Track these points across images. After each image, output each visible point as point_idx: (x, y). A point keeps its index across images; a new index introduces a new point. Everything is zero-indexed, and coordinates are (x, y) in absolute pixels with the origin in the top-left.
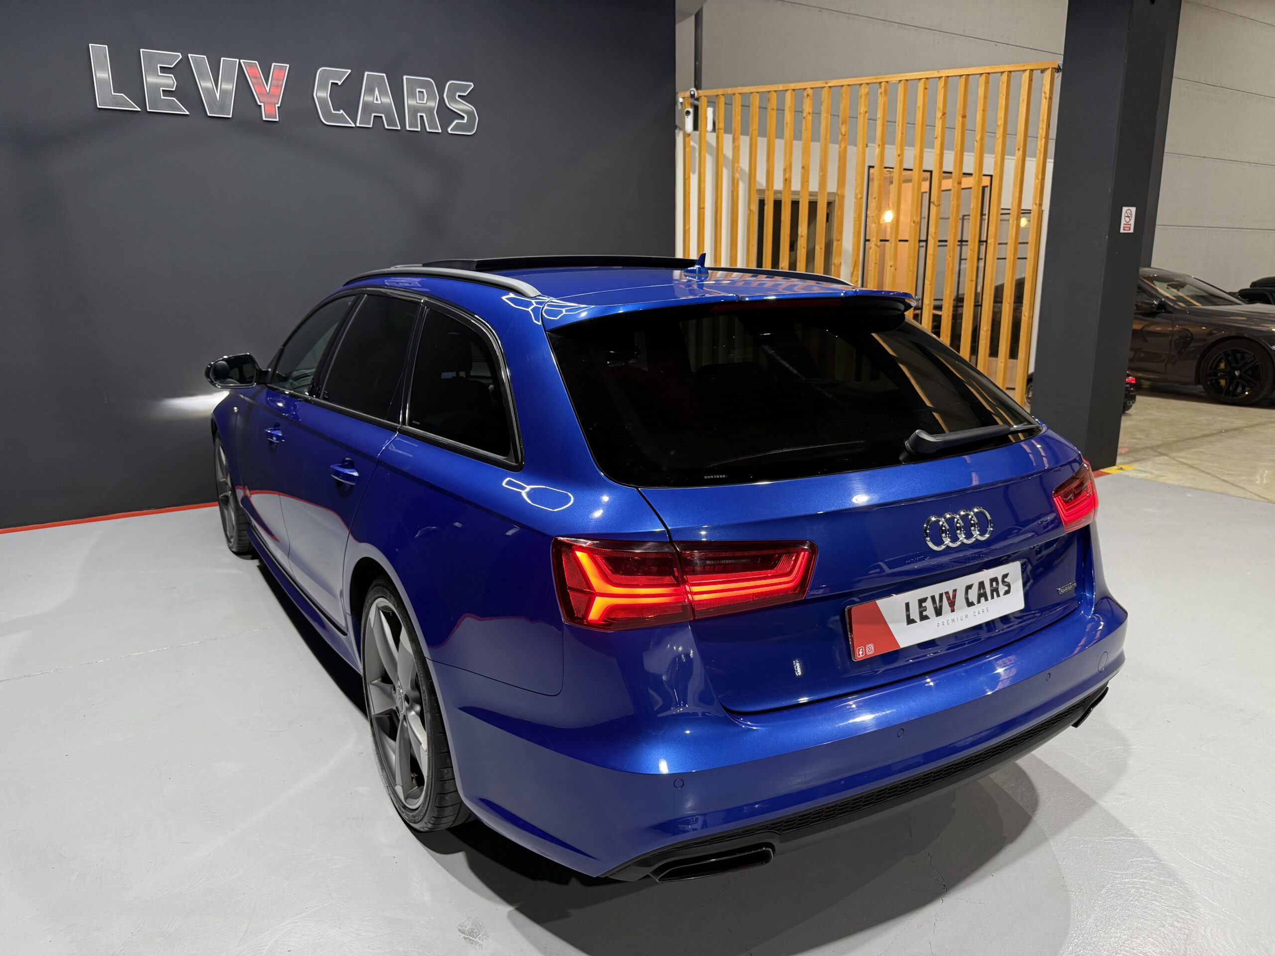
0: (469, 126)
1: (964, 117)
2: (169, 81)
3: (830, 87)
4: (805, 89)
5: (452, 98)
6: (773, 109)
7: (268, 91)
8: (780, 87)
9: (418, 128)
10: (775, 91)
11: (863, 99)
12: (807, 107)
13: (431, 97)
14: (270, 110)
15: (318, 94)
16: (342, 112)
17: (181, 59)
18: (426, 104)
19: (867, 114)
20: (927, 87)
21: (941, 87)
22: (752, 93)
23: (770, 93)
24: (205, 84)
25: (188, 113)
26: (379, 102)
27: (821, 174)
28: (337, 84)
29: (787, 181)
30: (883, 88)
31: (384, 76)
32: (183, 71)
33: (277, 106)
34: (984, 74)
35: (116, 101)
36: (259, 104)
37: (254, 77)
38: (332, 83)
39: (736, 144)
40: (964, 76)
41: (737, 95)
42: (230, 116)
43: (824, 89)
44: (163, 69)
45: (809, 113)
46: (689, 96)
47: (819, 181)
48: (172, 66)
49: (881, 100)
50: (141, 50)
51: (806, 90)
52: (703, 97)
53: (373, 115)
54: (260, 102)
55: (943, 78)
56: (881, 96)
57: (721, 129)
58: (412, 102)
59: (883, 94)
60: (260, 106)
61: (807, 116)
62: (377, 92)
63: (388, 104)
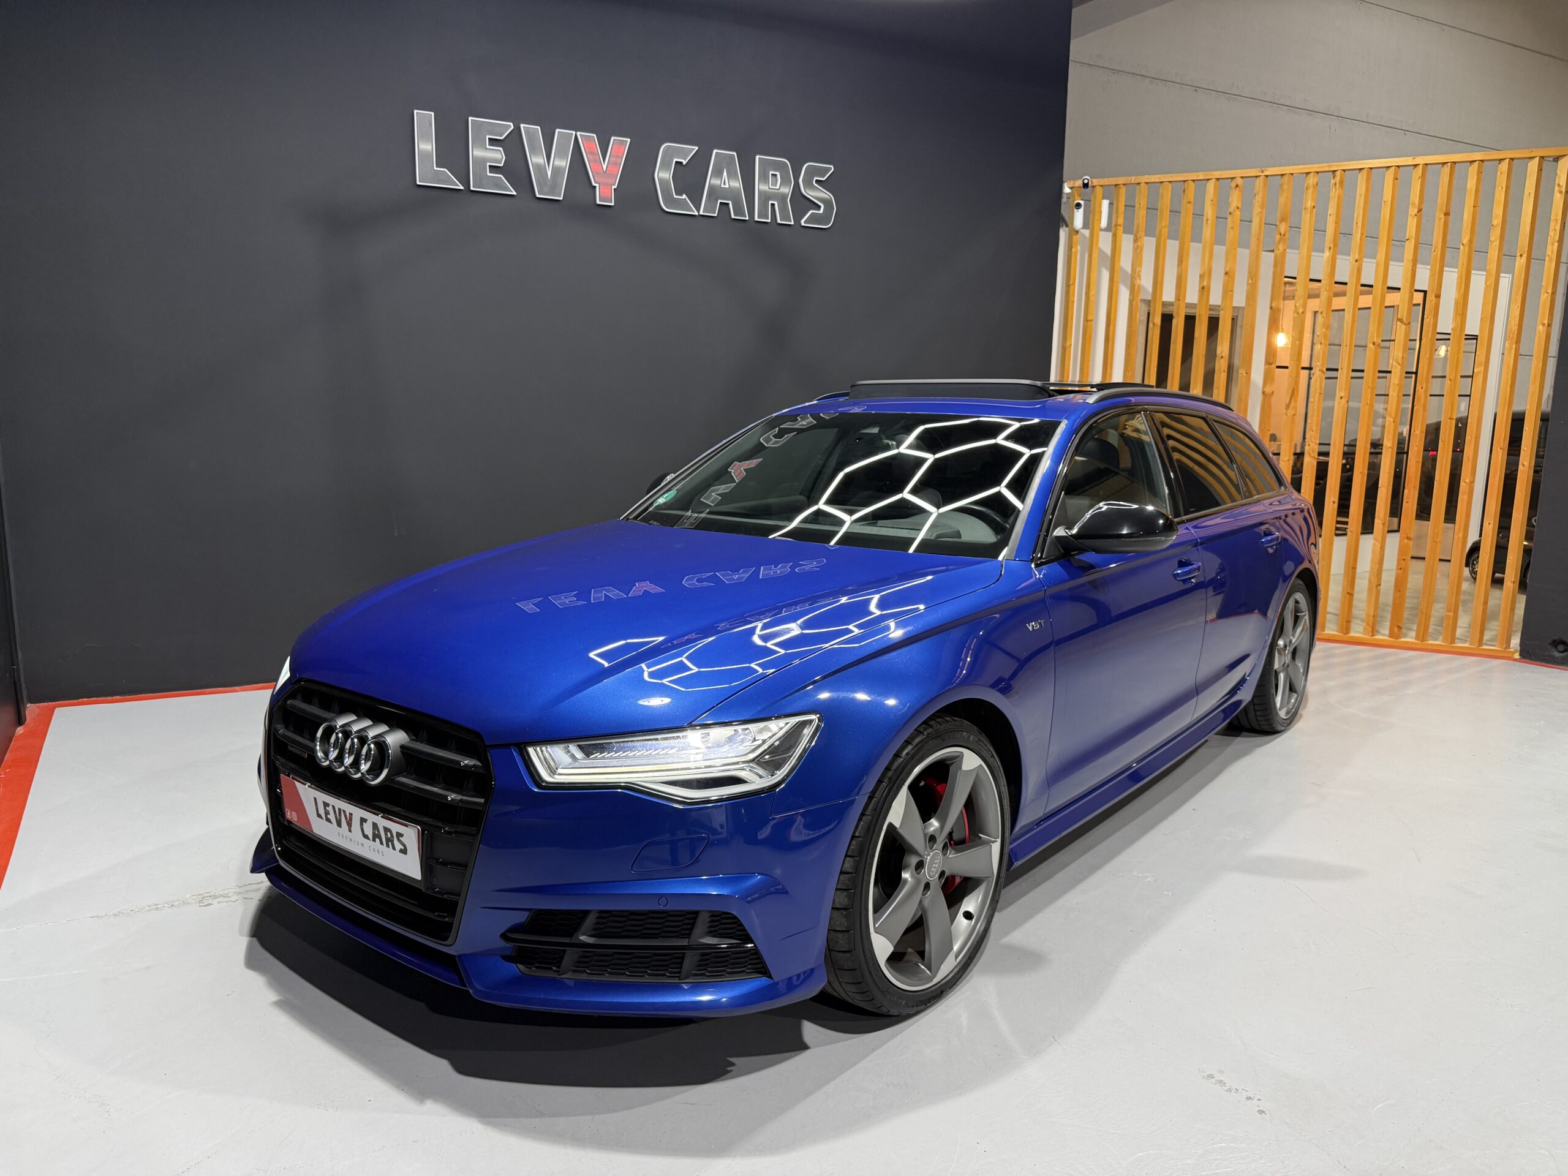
0: (824, 218)
1: (1447, 214)
2: (498, 156)
3: (1267, 176)
4: (1233, 178)
5: (808, 183)
6: (1189, 202)
7: (605, 170)
8: (1201, 176)
9: (768, 219)
10: (1193, 181)
11: (1311, 191)
12: (1235, 199)
13: (785, 181)
14: (605, 193)
15: (659, 175)
16: (684, 196)
17: (513, 129)
18: (779, 189)
19: (1315, 210)
20: (1398, 178)
21: (1418, 177)
22: (1162, 182)
23: (1186, 183)
24: (535, 160)
25: (515, 193)
26: (727, 186)
27: (1250, 281)
28: (681, 163)
29: (1204, 290)
30: (1338, 178)
31: (734, 155)
32: (513, 145)
33: (613, 187)
34: (1477, 162)
35: (437, 176)
36: (594, 184)
37: (591, 153)
38: (676, 162)
39: (1139, 244)
40: (1449, 164)
41: (1142, 184)
42: (561, 198)
43: (1258, 179)
44: (493, 142)
45: (1238, 208)
46: (1082, 185)
47: (1247, 290)
48: (502, 138)
49: (1334, 193)
50: (470, 119)
51: (1235, 180)
52: (1098, 187)
53: (719, 201)
54: (595, 182)
55: (1421, 167)
56: (1335, 188)
57: (1120, 226)
58: (764, 188)
59: (1337, 185)
60: (595, 187)
61: (1234, 211)
62: (725, 174)
63: (738, 189)
